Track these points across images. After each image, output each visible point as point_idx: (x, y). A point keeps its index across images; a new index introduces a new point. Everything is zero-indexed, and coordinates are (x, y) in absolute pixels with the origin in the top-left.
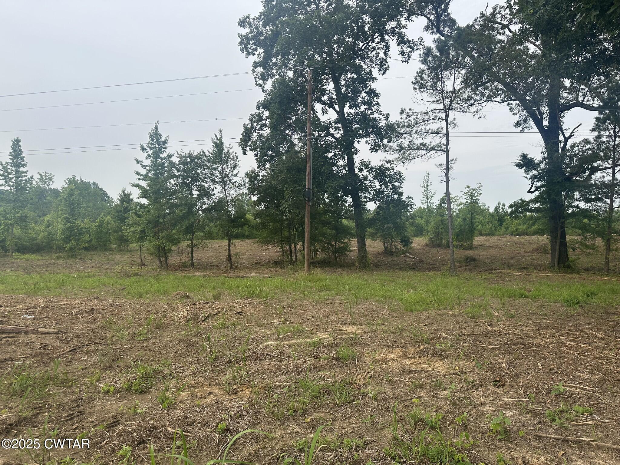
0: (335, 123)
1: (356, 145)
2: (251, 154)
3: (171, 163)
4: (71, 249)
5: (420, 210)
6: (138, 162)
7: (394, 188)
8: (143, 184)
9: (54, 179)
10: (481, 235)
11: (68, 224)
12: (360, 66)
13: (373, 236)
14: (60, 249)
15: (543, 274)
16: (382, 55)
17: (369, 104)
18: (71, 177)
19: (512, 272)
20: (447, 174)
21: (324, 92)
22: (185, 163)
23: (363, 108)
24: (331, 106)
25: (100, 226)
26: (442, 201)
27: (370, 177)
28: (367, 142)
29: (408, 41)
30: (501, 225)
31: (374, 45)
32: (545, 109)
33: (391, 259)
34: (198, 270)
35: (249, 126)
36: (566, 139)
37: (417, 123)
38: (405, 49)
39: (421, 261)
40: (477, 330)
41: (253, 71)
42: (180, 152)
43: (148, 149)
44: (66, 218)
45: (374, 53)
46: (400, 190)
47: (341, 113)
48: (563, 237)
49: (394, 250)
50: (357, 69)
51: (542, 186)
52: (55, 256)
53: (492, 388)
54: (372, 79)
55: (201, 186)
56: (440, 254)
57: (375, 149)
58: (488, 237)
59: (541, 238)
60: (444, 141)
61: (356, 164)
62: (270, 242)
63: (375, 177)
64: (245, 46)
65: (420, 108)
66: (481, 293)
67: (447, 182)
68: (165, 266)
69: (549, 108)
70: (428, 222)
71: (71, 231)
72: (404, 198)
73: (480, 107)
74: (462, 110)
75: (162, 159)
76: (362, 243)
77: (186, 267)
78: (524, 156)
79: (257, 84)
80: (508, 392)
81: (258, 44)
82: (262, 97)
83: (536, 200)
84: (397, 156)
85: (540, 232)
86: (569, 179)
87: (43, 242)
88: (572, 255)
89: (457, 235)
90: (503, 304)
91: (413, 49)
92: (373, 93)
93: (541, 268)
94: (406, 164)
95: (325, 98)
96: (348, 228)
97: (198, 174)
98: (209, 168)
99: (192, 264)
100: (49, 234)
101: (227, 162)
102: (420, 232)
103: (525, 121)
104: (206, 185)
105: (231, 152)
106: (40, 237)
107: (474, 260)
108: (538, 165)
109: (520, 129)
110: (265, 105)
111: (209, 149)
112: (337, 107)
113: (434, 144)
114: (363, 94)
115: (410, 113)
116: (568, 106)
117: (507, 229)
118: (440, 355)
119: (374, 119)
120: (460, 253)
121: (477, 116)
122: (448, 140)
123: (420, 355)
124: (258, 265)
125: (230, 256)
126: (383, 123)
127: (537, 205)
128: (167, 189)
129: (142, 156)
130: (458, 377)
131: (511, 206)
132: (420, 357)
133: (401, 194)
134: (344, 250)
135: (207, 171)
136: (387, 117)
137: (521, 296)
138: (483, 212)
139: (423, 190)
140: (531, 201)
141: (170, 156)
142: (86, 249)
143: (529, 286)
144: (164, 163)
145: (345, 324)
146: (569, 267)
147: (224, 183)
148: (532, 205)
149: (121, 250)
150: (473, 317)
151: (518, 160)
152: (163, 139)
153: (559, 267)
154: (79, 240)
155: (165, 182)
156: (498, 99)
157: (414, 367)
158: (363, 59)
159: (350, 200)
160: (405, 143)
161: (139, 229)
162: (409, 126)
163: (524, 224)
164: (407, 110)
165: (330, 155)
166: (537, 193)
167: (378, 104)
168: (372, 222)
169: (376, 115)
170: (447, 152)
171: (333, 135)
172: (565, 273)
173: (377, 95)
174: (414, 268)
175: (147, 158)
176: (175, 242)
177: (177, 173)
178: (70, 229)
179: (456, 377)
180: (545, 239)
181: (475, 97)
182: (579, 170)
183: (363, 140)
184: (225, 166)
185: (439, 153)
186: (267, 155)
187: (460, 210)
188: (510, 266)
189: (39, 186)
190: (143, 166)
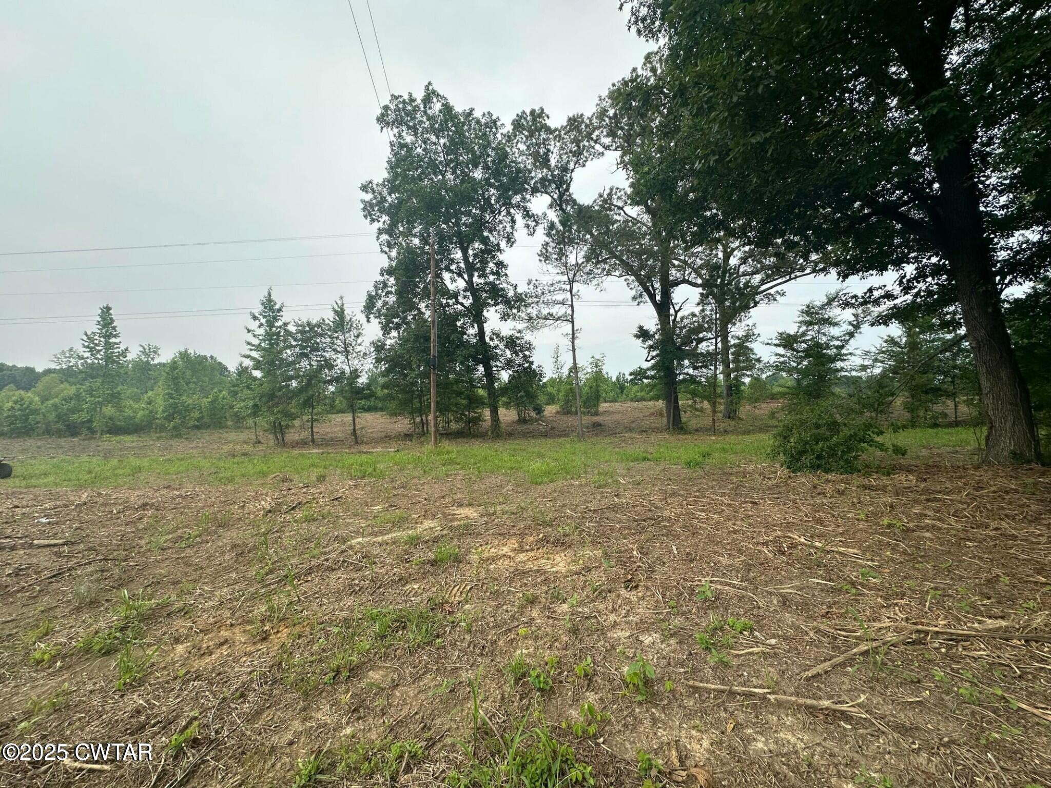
0: (464, 291)
1: (485, 313)
2: (375, 322)
3: (286, 331)
4: (175, 428)
5: (552, 381)
6: (249, 331)
7: (525, 356)
8: (255, 354)
9: (160, 352)
10: (606, 402)
11: (171, 400)
12: (488, 237)
13: (507, 405)
14: (162, 428)
15: (660, 436)
16: (509, 229)
17: (497, 274)
18: (183, 350)
19: (634, 435)
20: (573, 343)
21: (452, 261)
22: (303, 332)
23: (492, 278)
24: (460, 275)
25: (213, 402)
26: (570, 371)
27: (501, 346)
28: (496, 311)
29: (533, 216)
30: (622, 392)
31: (501, 218)
32: (657, 285)
33: (524, 427)
34: (319, 446)
35: (374, 293)
36: (676, 312)
37: (543, 294)
38: (529, 222)
39: (553, 428)
40: (605, 503)
41: (378, 238)
42: (296, 320)
43: (261, 317)
44: (169, 394)
45: (501, 226)
46: (531, 359)
47: (470, 282)
48: (676, 401)
49: (527, 418)
50: (485, 241)
51: (657, 355)
52: (154, 436)
53: (623, 592)
54: (499, 250)
55: (322, 356)
56: (570, 420)
57: (505, 317)
58: (612, 404)
59: (657, 403)
60: (569, 311)
61: (487, 333)
62: (399, 414)
63: (506, 346)
64: (369, 212)
65: (545, 279)
66: (607, 458)
67: (574, 350)
68: (282, 443)
69: (661, 285)
70: (559, 391)
71: (175, 408)
72: (534, 367)
73: (600, 280)
74: (585, 282)
75: (277, 327)
76: (494, 412)
77: (306, 444)
78: (641, 328)
79: (382, 251)
80: (643, 598)
81: (382, 211)
82: (385, 263)
83: (652, 368)
84: (526, 325)
85: (656, 398)
86: (679, 348)
87: (142, 421)
88: (684, 417)
89: (585, 403)
90: (628, 469)
91: (537, 223)
92: (500, 264)
93: (658, 430)
94: (535, 332)
95: (453, 267)
96: (482, 397)
97: (318, 343)
98: (330, 336)
99: (313, 441)
100: (151, 412)
101: (350, 331)
102: (551, 400)
103: (641, 296)
104: (327, 355)
105: (354, 319)
106: (139, 415)
107: (600, 425)
108: (653, 336)
109: (636, 303)
110: (390, 272)
111: (329, 317)
112: (466, 276)
113: (560, 314)
114: (491, 265)
115: (537, 283)
116: (676, 283)
117: (627, 396)
118: (562, 544)
119: (503, 289)
120: (587, 419)
121: (599, 289)
122: (573, 311)
123: (539, 545)
124: (387, 438)
125: (354, 430)
126: (511, 294)
127: (653, 373)
128: (283, 360)
129: (254, 325)
130: (582, 578)
131: (631, 374)
132: (538, 549)
133: (532, 363)
134: (477, 420)
135: (328, 340)
136: (516, 288)
137: (644, 459)
138: (606, 380)
139: (554, 360)
140: (648, 369)
141: (286, 324)
142: (197, 427)
143: (650, 449)
144: (279, 332)
145: (461, 506)
146: (682, 428)
147: (346, 353)
148: (649, 373)
149: (239, 427)
150: (600, 487)
151: (635, 331)
152: (277, 306)
153: (674, 429)
154: (185, 417)
155: (280, 352)
156: (617, 273)
157: (530, 565)
158: (491, 231)
159: (481, 369)
160: (533, 311)
161: (251, 403)
162: (537, 297)
163: (642, 391)
164: (534, 281)
165: (459, 324)
166: (653, 362)
167: (506, 275)
168: (505, 390)
169: (504, 285)
170: (572, 322)
171: (462, 304)
172: (679, 434)
173: (506, 267)
174: (545, 435)
175: (259, 327)
176: (292, 417)
177: (294, 343)
178: (174, 406)
179: (579, 578)
180: (660, 404)
181: (596, 271)
182: (687, 340)
183: (492, 309)
184: (347, 335)
185: (565, 323)
186: (393, 323)
187: (587, 379)
188: (631, 430)
189: (141, 360)
190: (255, 336)
